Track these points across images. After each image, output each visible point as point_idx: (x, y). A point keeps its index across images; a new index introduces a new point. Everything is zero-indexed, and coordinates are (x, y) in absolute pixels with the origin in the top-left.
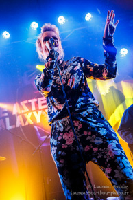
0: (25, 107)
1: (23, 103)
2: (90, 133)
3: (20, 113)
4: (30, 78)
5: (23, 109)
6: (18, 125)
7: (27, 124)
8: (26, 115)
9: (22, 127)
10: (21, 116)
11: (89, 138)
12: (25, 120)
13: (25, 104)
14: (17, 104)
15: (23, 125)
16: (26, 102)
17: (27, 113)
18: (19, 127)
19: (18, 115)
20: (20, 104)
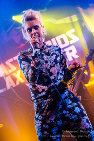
0: (11, 66)
1: (8, 62)
2: (68, 112)
3: (7, 73)
4: (8, 33)
5: (10, 69)
6: (8, 87)
7: (18, 83)
8: (14, 74)
9: (14, 88)
10: (9, 77)
11: (67, 115)
12: (15, 80)
13: (11, 63)
14: (2, 64)
15: (14, 85)
16: (11, 60)
17: (15, 72)
18: (10, 89)
19: (6, 76)
20: (5, 65)
